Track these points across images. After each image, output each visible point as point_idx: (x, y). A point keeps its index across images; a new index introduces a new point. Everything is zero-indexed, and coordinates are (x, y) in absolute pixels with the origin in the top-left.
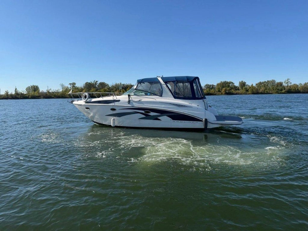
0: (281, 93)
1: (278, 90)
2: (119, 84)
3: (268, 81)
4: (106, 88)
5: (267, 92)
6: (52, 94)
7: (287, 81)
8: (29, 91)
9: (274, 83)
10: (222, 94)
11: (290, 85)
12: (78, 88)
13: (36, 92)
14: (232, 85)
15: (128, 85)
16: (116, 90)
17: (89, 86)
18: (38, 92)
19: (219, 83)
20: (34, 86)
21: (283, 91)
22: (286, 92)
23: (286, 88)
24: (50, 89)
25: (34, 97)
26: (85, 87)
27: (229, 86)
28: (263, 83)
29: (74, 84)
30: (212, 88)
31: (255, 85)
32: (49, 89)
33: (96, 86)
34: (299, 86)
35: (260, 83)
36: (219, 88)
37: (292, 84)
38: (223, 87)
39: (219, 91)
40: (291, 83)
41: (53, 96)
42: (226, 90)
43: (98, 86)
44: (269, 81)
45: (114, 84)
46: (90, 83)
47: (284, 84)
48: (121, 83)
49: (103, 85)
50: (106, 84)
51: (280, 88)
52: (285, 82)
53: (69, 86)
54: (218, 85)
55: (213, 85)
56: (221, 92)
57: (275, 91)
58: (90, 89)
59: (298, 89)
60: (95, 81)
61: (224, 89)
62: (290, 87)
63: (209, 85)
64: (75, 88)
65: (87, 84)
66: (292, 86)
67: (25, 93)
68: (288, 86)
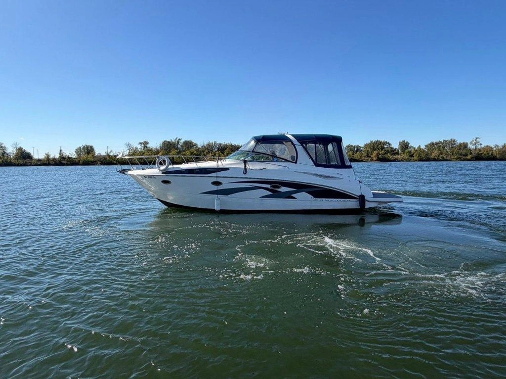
0: (464, 160)
1: (461, 155)
2: (212, 143)
3: (444, 141)
4: (193, 149)
5: (443, 158)
6: (114, 158)
7: (474, 142)
8: (80, 154)
9: (455, 144)
10: (372, 160)
11: (479, 147)
12: (151, 150)
13: (90, 155)
14: (387, 147)
15: (226, 145)
16: (208, 153)
17: (168, 147)
18: (93, 156)
19: (368, 143)
20: (87, 147)
21: (469, 157)
22: (473, 158)
23: (473, 152)
24: (111, 151)
25: (86, 163)
26: (162, 148)
27: (383, 148)
28: (437, 144)
29: (146, 143)
30: (357, 151)
31: (424, 147)
32: (109, 151)
33: (179, 146)
34: (494, 149)
35: (432, 144)
36: (368, 151)
37: (483, 146)
38: (374, 150)
39: (368, 156)
40: (481, 144)
41: (115, 161)
42: (378, 154)
43: (181, 146)
44: (446, 141)
45: (206, 143)
46: (169, 142)
47: (471, 146)
48: (215, 142)
49: (188, 144)
50: (193, 143)
51: (464, 152)
52: (471, 143)
53: (139, 147)
54: (366, 145)
55: (358, 147)
56: (370, 157)
57: (456, 157)
58: (170, 151)
59: (492, 154)
60: (177, 139)
61: (375, 152)
62: (480, 150)
63: (351, 146)
64: (148, 150)
65: (164, 143)
66: (483, 148)
67: (75, 157)
68: (476, 148)
